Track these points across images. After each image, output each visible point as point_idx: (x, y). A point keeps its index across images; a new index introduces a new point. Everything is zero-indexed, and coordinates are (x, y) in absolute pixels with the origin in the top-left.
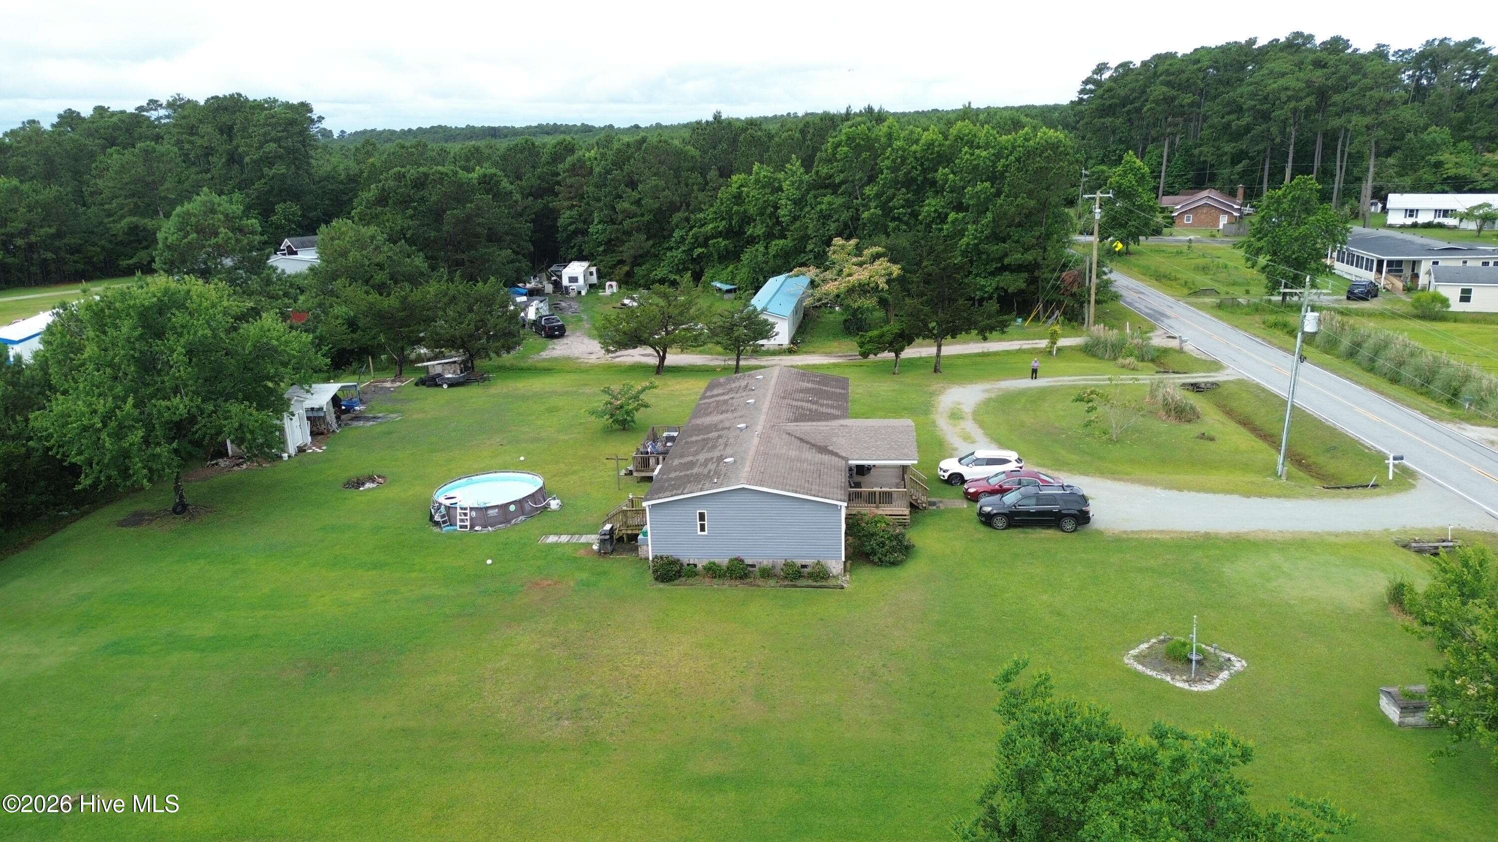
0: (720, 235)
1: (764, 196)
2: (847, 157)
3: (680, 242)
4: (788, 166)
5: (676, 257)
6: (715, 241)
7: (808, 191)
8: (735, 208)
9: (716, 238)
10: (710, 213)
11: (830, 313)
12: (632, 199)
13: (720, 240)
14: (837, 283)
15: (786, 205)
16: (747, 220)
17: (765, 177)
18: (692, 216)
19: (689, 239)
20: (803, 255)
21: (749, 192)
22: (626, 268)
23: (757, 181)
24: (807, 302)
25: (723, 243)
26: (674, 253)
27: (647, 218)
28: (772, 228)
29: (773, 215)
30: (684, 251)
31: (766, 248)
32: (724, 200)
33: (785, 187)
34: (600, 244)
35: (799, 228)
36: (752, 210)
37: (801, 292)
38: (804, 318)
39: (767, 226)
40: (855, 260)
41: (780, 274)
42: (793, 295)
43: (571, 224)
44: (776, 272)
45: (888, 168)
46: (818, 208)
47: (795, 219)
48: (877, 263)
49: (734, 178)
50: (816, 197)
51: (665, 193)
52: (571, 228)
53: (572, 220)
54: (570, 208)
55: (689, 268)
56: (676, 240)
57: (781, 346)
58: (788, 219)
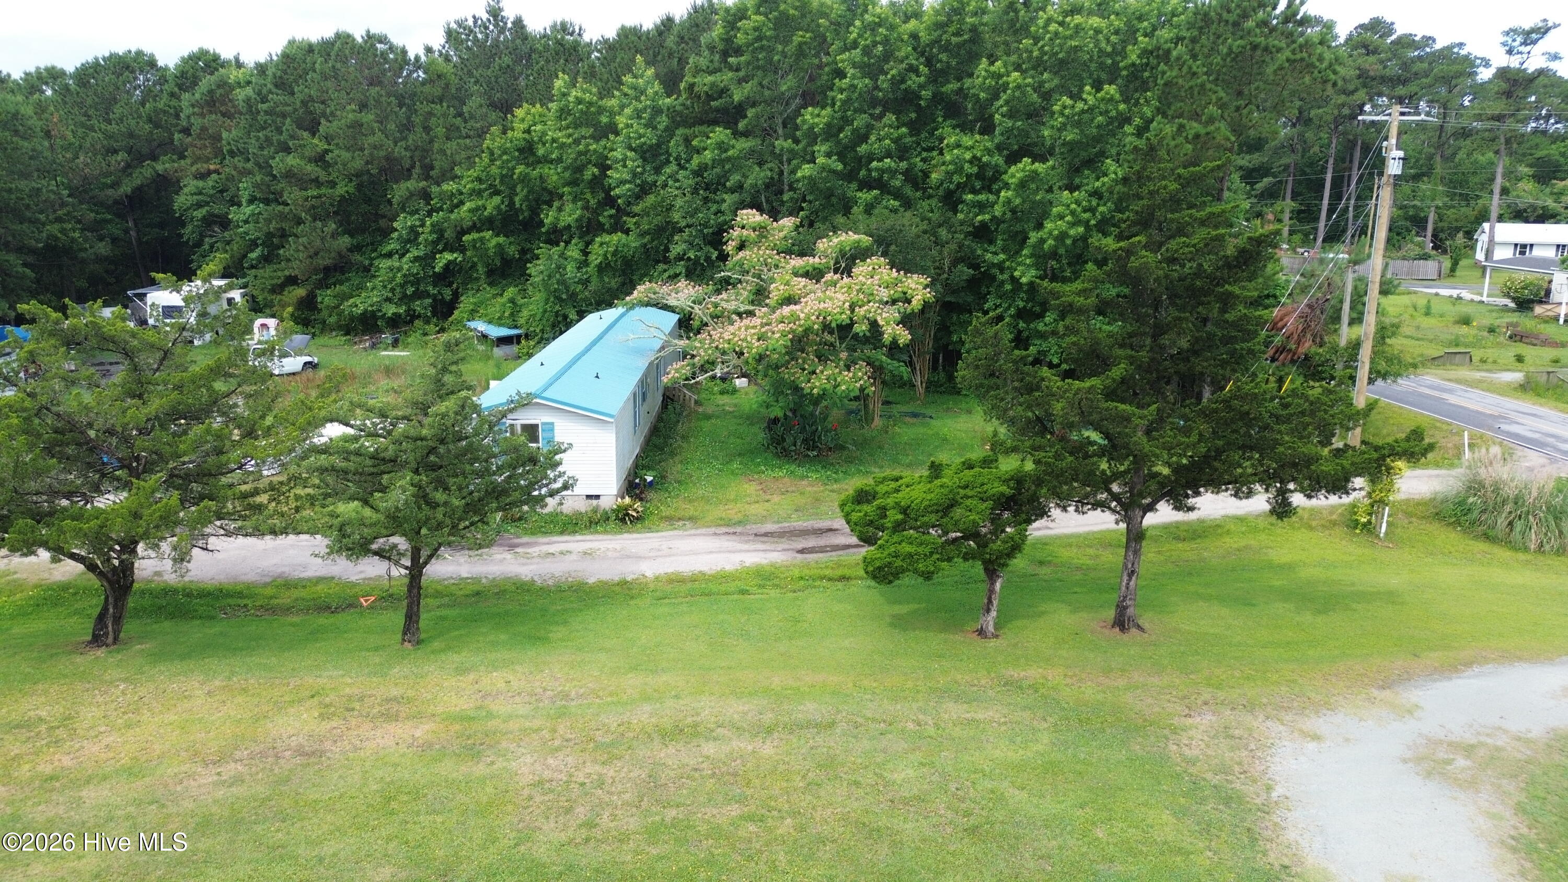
0: (488, 223)
1: (577, 142)
2: (759, 39)
3: (409, 241)
4: (628, 79)
5: (399, 269)
6: (475, 235)
7: (670, 131)
8: (520, 169)
9: (479, 230)
10: (467, 180)
11: (722, 393)
12: (308, 152)
13: (488, 234)
14: (757, 321)
15: (624, 160)
16: (546, 197)
17: (579, 101)
18: (434, 189)
19: (426, 235)
20: (661, 266)
21: (544, 133)
22: (300, 292)
23: (564, 112)
24: (676, 372)
25: (493, 240)
26: (394, 262)
27: (341, 189)
28: (596, 212)
29: (597, 183)
30: (416, 259)
31: (585, 253)
32: (497, 152)
33: (621, 121)
34: (253, 244)
35: (654, 207)
36: (553, 175)
37: (658, 344)
38: (664, 406)
39: (586, 208)
40: (797, 262)
41: (610, 305)
42: (638, 352)
43: (199, 205)
44: (604, 302)
45: (854, 65)
46: (696, 161)
47: (644, 190)
48: (861, 270)
49: (519, 113)
50: (687, 141)
51: (371, 140)
52: (199, 214)
53: (200, 197)
54: (203, 176)
55: (427, 292)
56: (400, 236)
57: (595, 502)
58: (629, 190)
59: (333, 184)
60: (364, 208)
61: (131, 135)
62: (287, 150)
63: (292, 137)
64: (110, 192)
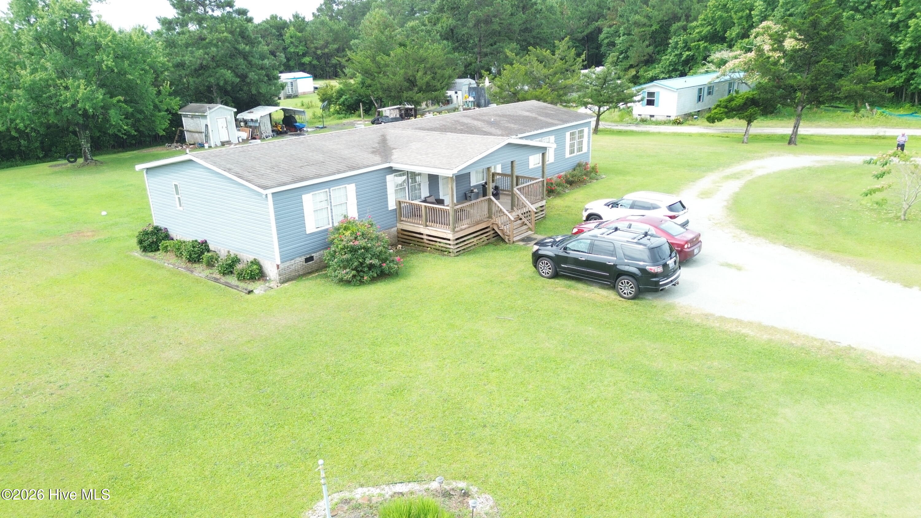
0: (703, 38)
3: (674, 48)
6: (697, 43)
8: (719, 14)
9: (700, 41)
10: (700, 20)
12: (644, 13)
16: (729, 25)
19: (681, 44)
26: (668, 57)
27: (654, 28)
30: (676, 55)
34: (622, 52)
43: (607, 38)
52: (606, 41)
53: (608, 35)
54: (610, 26)
55: (678, 69)
56: (672, 46)
57: (668, 118)
58: (758, 19)
59: (651, 26)
60: (663, 35)
61: (590, 12)
62: (637, 13)
63: (640, 8)
64: (579, 34)
